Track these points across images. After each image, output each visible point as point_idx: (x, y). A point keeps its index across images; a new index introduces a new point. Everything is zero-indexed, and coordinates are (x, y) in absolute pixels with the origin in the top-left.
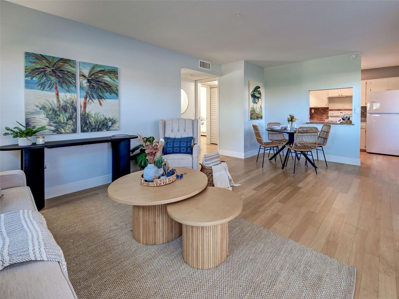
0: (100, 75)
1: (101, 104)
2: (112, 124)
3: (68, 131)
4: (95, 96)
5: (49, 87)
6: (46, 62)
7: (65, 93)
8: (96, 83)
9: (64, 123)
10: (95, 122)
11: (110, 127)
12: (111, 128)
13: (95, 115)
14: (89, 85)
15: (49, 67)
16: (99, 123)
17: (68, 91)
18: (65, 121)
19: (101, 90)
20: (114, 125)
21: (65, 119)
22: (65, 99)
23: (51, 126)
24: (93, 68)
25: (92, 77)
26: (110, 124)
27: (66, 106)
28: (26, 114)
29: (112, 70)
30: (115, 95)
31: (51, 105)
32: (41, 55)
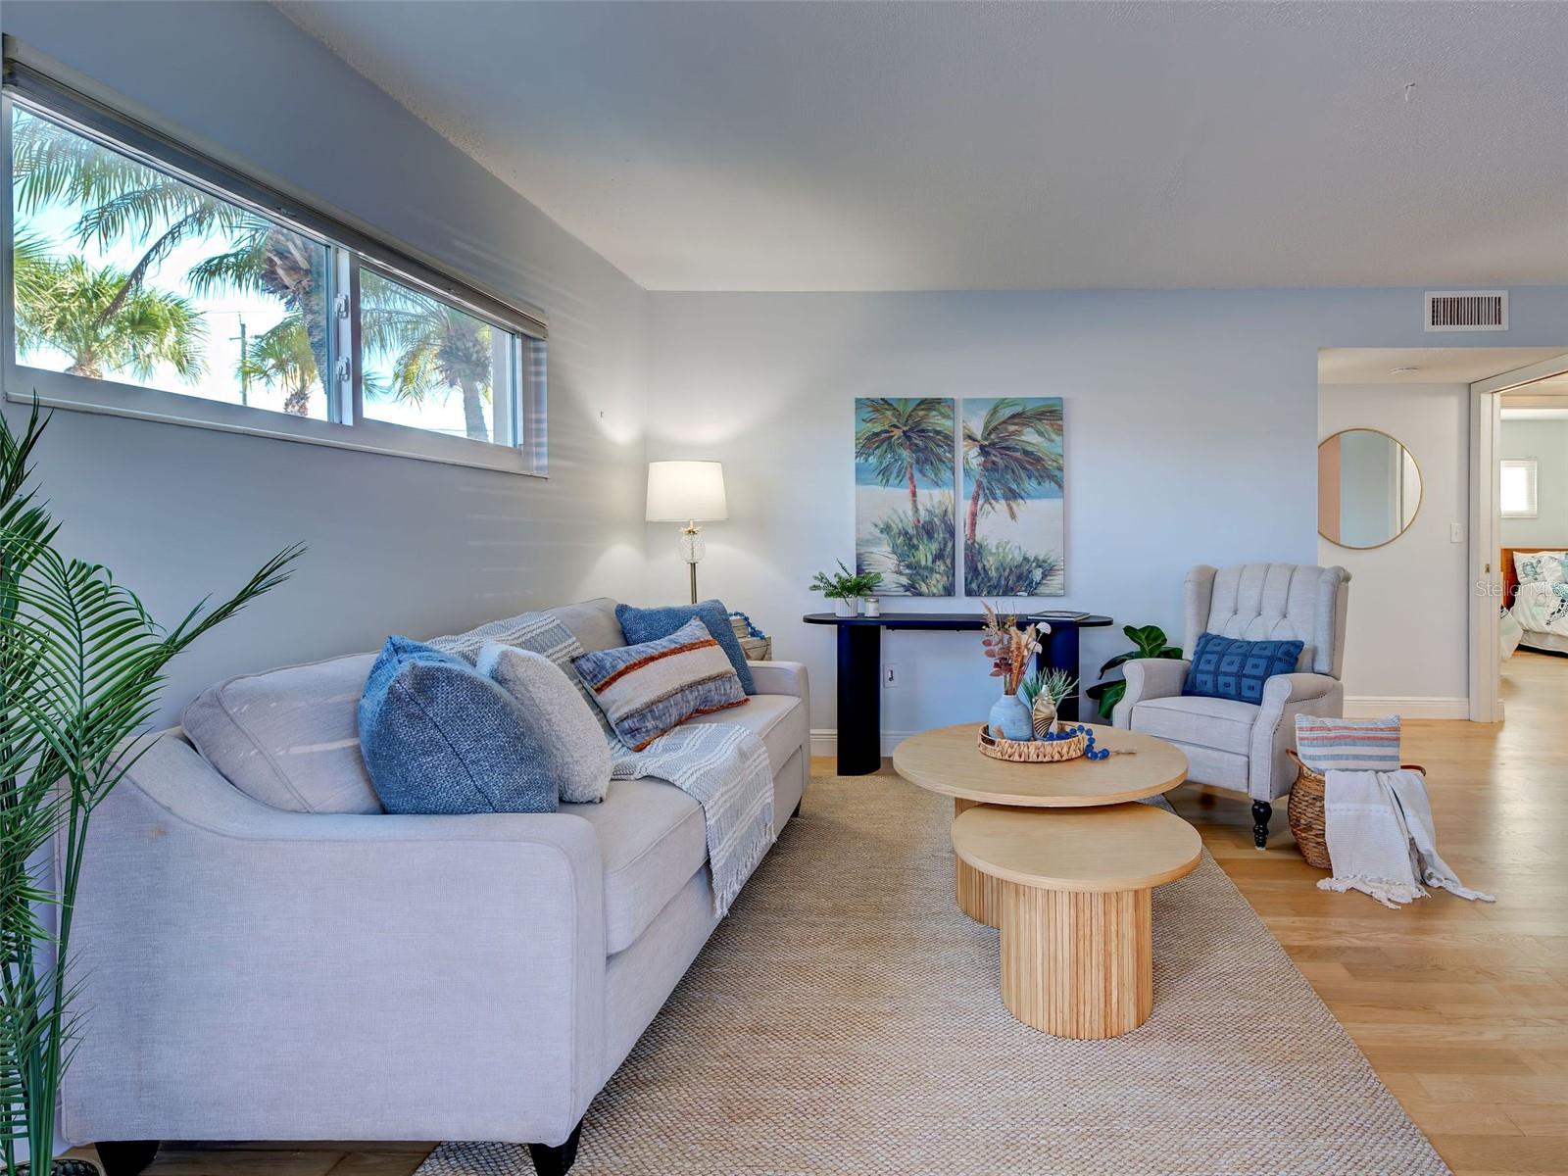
0: (1012, 428)
1: (1013, 516)
2: (1044, 576)
3: (935, 591)
4: (998, 493)
5: (898, 476)
6: (893, 415)
7: (927, 488)
8: (1001, 454)
9: (926, 568)
10: (997, 569)
11: (1037, 584)
12: (1041, 589)
13: (997, 548)
14: (985, 462)
15: (898, 428)
16: (1008, 570)
17: (937, 483)
18: (929, 564)
19: (1013, 471)
20: (1049, 578)
21: (930, 559)
22: (929, 507)
23: (901, 573)
24: (995, 411)
25: (992, 437)
26: (1037, 574)
27: (931, 522)
28: (857, 544)
29: (1045, 409)
30: (1052, 483)
31: (901, 521)
32: (882, 399)
